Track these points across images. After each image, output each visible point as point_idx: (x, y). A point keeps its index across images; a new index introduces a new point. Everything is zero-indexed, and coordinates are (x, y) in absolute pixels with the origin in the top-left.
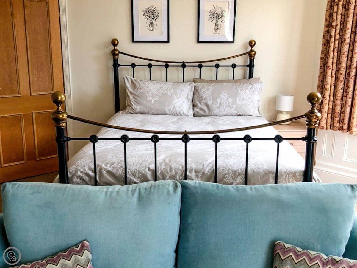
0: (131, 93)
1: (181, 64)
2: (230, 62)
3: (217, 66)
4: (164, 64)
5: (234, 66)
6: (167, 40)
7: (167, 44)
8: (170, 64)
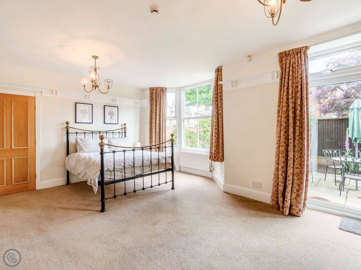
0: (81, 144)
1: (98, 132)
2: (118, 131)
3: (113, 133)
4: (91, 132)
5: (119, 133)
6: (91, 122)
7: (92, 124)
8: (93, 132)
